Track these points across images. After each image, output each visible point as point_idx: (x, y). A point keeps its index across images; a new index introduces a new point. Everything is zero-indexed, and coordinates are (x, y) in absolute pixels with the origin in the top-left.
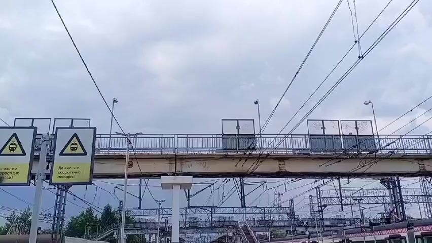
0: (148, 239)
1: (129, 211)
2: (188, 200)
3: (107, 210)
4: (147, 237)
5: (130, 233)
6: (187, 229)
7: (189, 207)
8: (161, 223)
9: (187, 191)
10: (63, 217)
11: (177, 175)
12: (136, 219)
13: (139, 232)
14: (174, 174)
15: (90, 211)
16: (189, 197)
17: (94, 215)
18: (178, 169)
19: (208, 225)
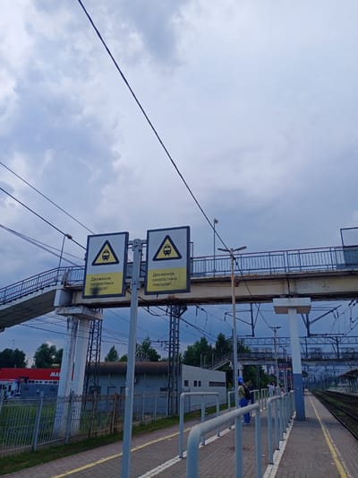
0: (266, 371)
1: (243, 340)
2: (308, 327)
3: (221, 338)
4: (264, 368)
5: (247, 364)
6: (310, 360)
7: (309, 335)
8: (279, 354)
9: (305, 315)
10: (178, 344)
11: (292, 297)
12: (252, 348)
13: (255, 363)
14: (287, 296)
15: (204, 340)
16: (308, 324)
17: (209, 344)
18: (292, 290)
19: (334, 357)
